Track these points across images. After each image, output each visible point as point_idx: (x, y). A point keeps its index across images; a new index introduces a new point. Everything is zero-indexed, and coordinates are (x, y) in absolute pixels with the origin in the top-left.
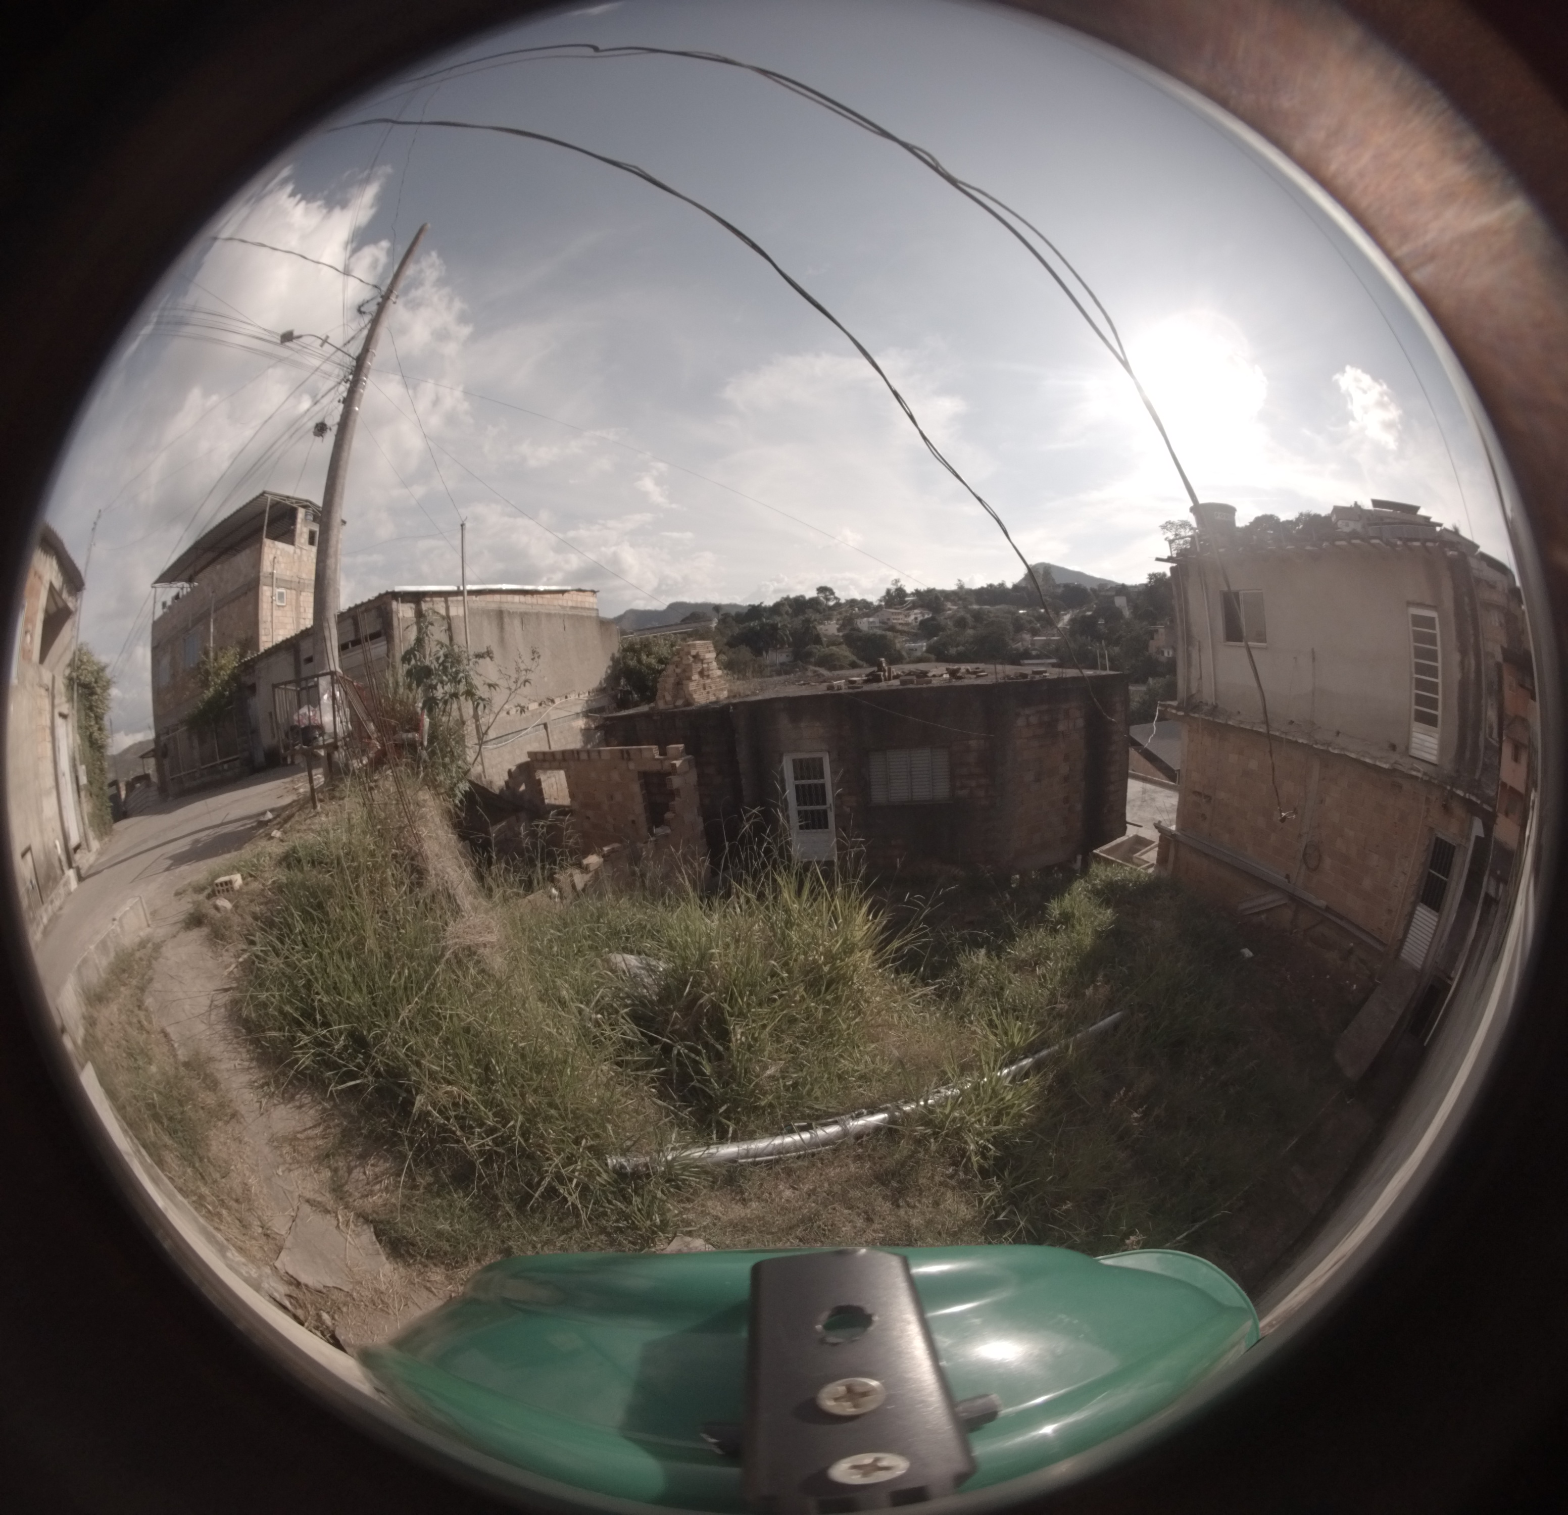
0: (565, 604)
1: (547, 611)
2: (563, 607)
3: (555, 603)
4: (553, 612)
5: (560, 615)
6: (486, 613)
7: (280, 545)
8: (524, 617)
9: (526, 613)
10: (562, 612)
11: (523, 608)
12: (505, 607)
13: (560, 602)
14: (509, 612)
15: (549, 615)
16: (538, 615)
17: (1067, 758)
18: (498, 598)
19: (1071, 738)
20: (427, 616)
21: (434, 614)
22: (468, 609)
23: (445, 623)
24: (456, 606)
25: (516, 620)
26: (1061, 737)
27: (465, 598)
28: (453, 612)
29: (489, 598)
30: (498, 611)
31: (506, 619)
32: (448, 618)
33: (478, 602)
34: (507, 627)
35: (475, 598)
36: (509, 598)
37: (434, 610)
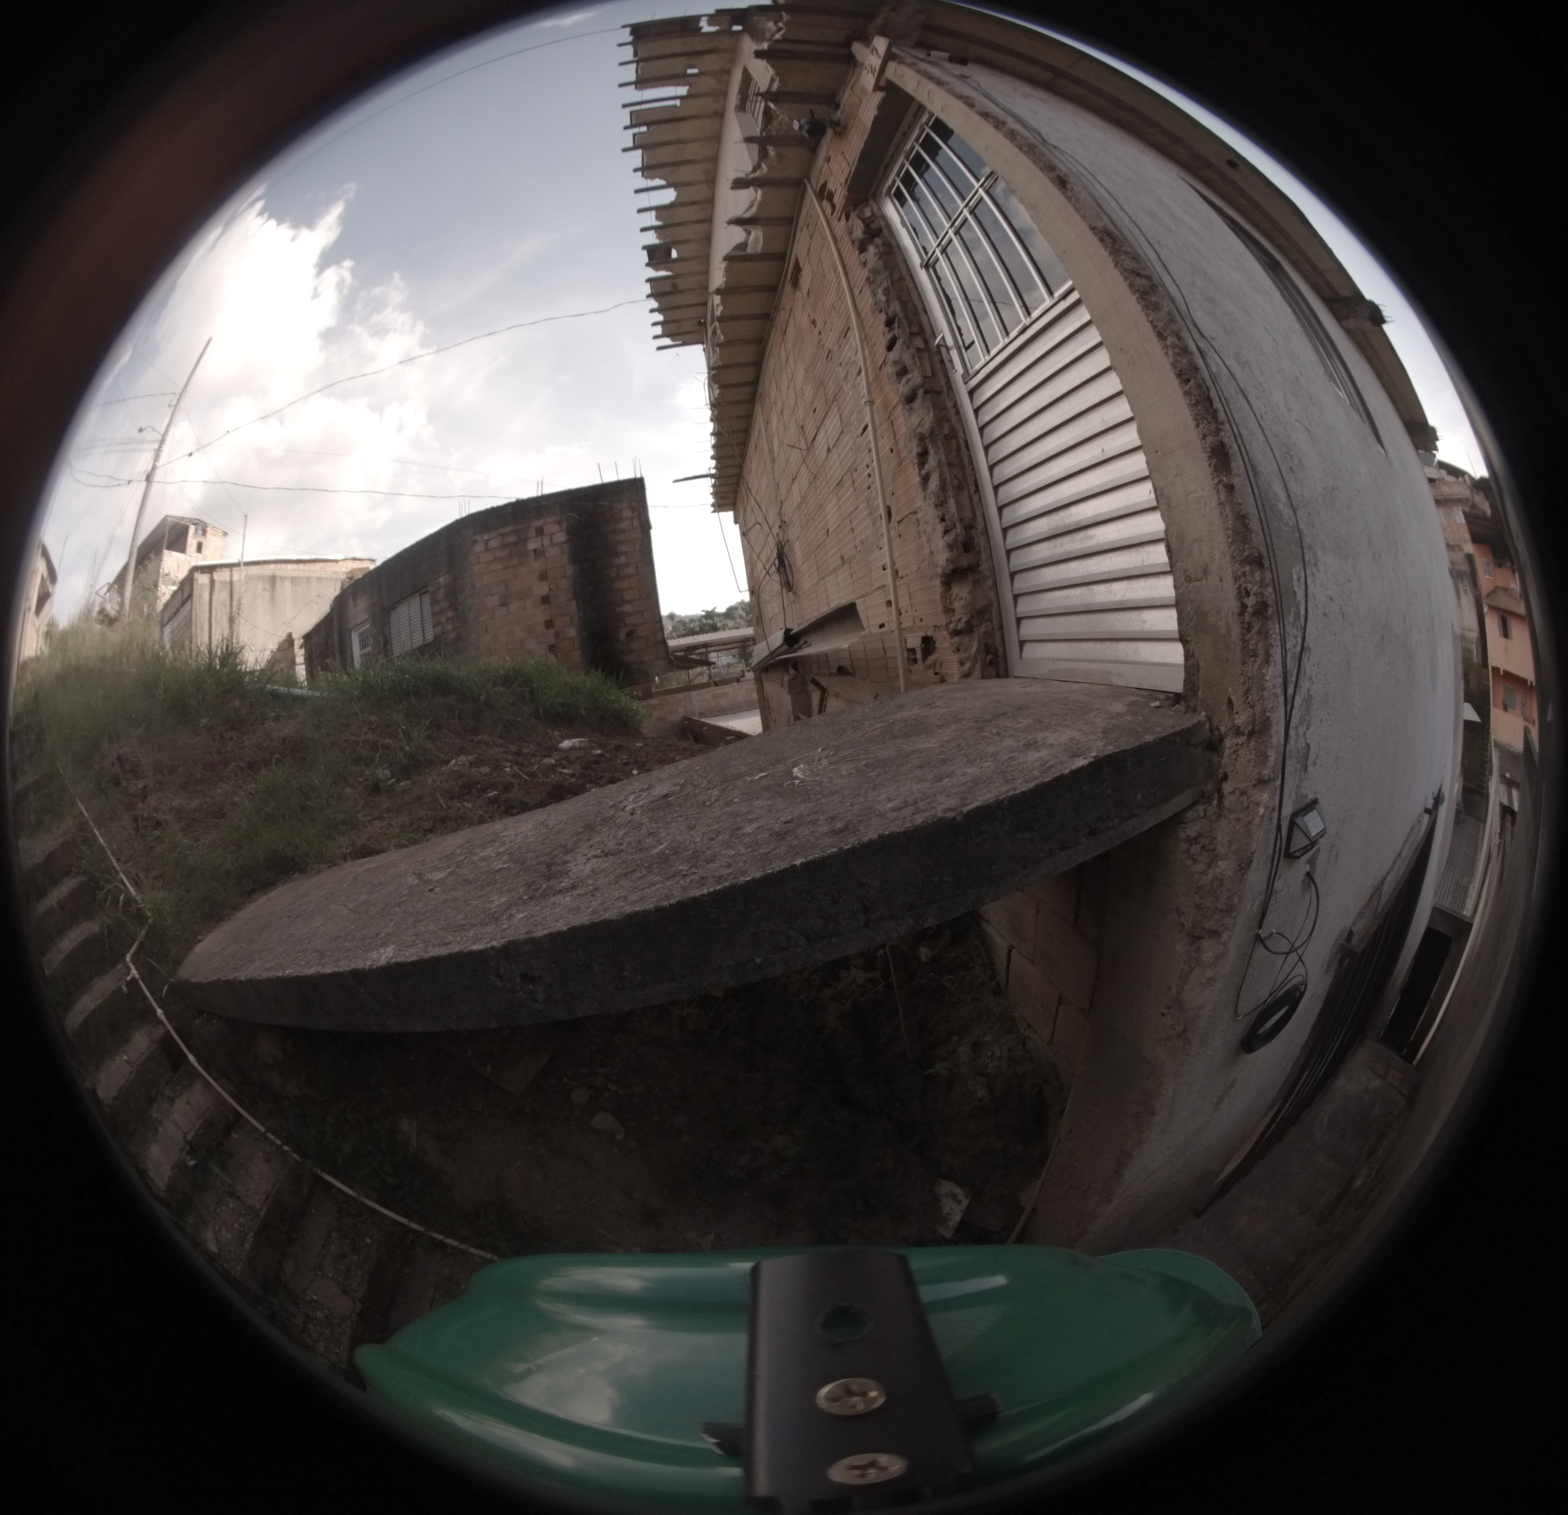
0: (338, 570)
1: (318, 576)
2: (336, 573)
3: (328, 569)
4: (324, 576)
5: (331, 579)
6: (261, 578)
7: (175, 554)
8: (294, 580)
9: (297, 578)
10: (334, 576)
11: (295, 574)
12: (278, 573)
13: (333, 569)
14: (281, 578)
15: (320, 579)
16: (308, 579)
17: (543, 577)
18: (272, 566)
19: (547, 555)
20: (217, 585)
21: (222, 582)
22: (248, 577)
23: (229, 587)
24: (237, 575)
25: (288, 584)
26: (532, 556)
27: (243, 567)
28: (235, 578)
29: (265, 567)
30: (273, 579)
31: (278, 582)
32: (231, 583)
33: (255, 570)
34: (278, 588)
35: (252, 567)
36: (283, 566)
37: (222, 579)
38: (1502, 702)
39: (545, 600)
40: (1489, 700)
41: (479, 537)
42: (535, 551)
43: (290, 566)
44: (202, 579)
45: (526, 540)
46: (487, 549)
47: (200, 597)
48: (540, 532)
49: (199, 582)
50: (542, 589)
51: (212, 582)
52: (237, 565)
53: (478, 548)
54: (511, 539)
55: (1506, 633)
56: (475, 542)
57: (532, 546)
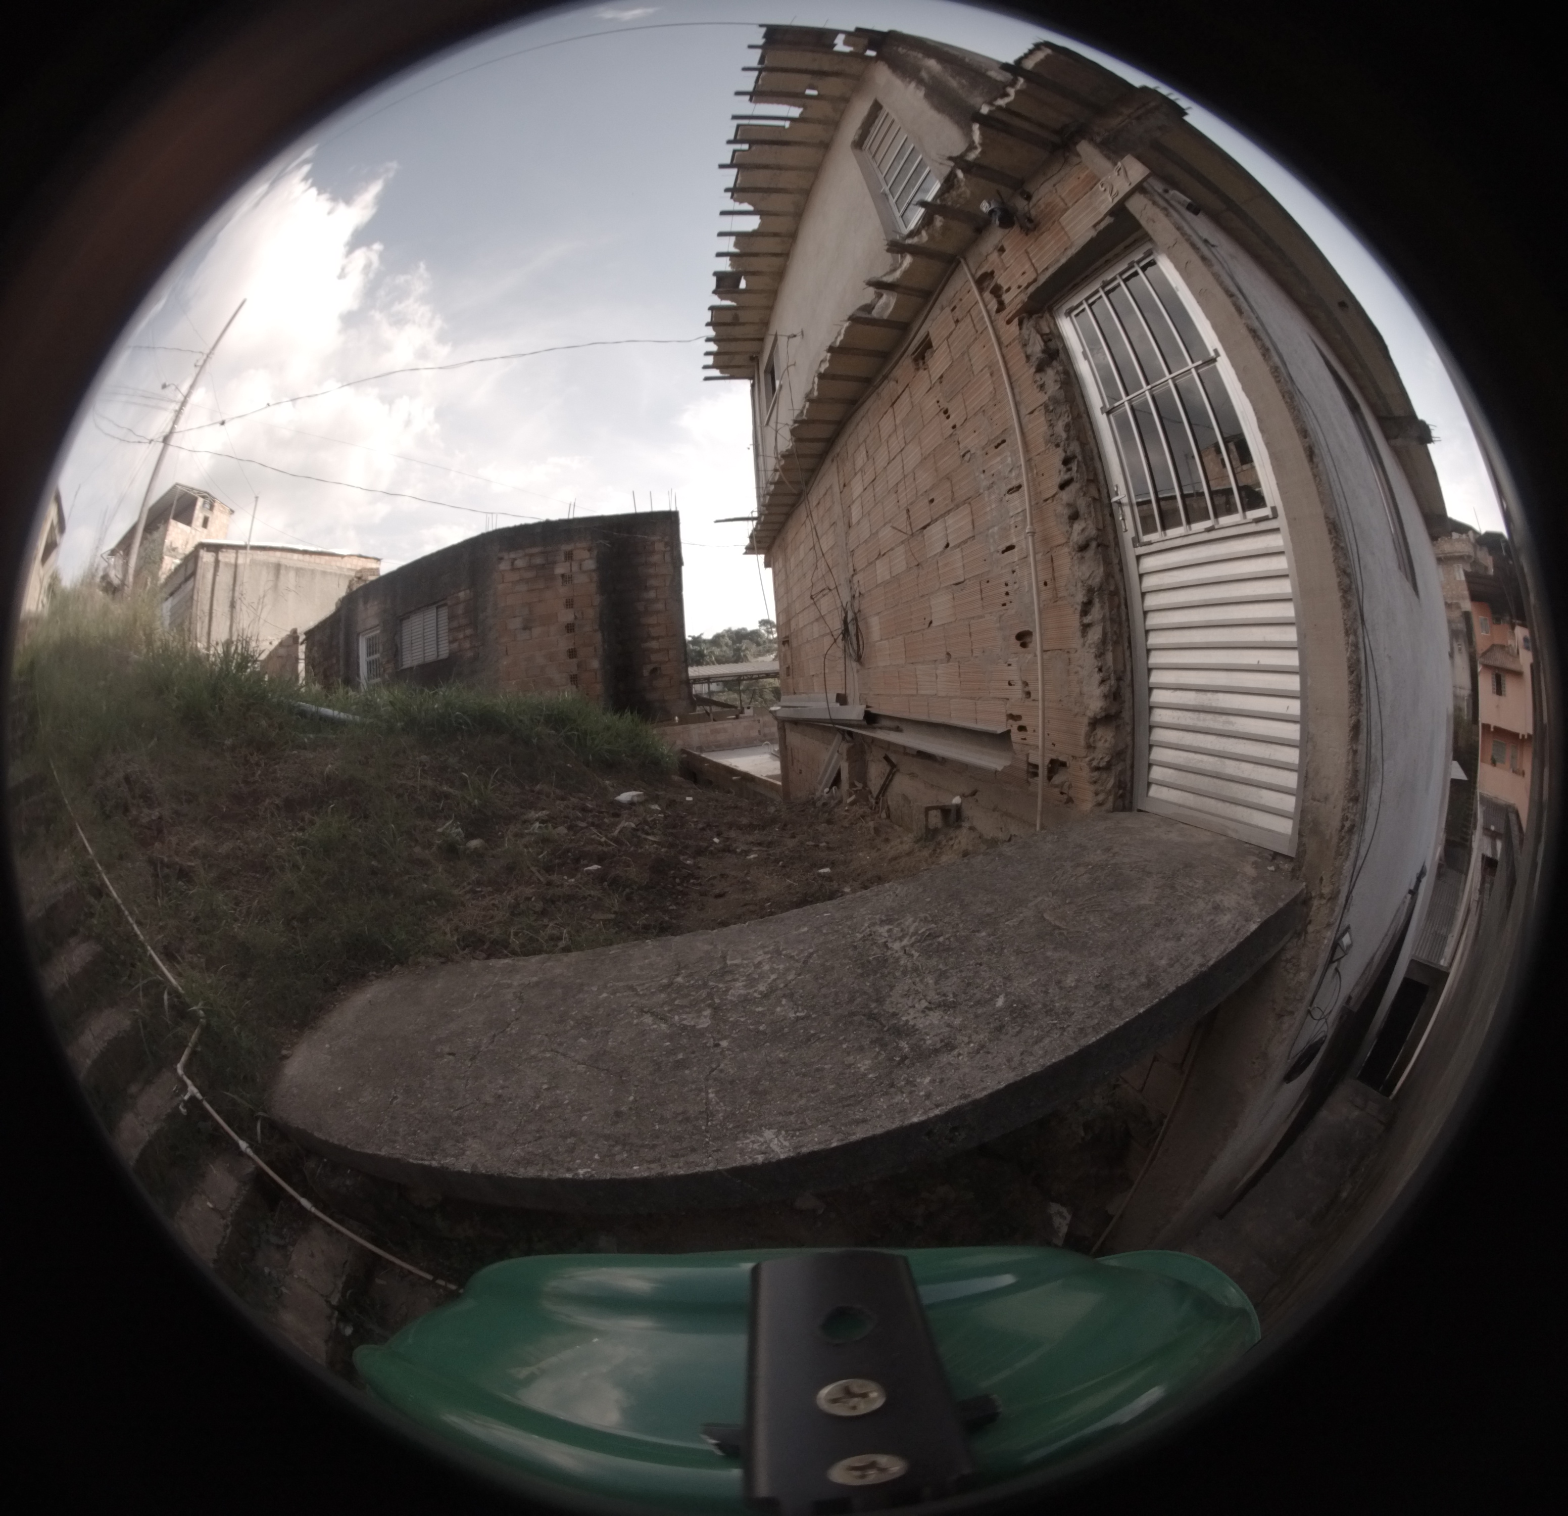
0: (344, 567)
1: (323, 570)
2: (340, 569)
5: (335, 575)
6: (266, 564)
7: (181, 526)
8: (299, 571)
9: (301, 569)
10: (338, 573)
11: (300, 565)
12: (283, 562)
14: (286, 567)
15: (325, 574)
16: (313, 571)
17: (569, 604)
18: (278, 554)
19: (575, 582)
20: (221, 566)
21: (227, 564)
22: (254, 562)
23: (233, 570)
24: (243, 559)
25: (292, 574)
26: (560, 581)
27: (249, 551)
28: (241, 561)
29: (271, 553)
30: (278, 567)
31: (283, 571)
32: (236, 566)
33: (261, 556)
34: (282, 577)
35: (259, 552)
36: (289, 555)
37: (227, 560)
38: (1489, 757)
39: (570, 628)
40: (1477, 755)
41: (505, 555)
42: (563, 576)
43: (296, 556)
44: (207, 557)
45: (554, 563)
46: (514, 569)
47: (204, 577)
48: (569, 556)
49: (204, 560)
50: (567, 616)
51: (217, 562)
52: (244, 547)
53: (504, 566)
54: (538, 561)
55: (1499, 689)
56: (501, 559)
57: (559, 570)
